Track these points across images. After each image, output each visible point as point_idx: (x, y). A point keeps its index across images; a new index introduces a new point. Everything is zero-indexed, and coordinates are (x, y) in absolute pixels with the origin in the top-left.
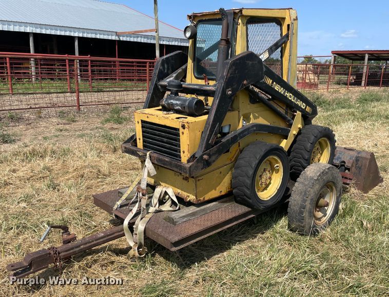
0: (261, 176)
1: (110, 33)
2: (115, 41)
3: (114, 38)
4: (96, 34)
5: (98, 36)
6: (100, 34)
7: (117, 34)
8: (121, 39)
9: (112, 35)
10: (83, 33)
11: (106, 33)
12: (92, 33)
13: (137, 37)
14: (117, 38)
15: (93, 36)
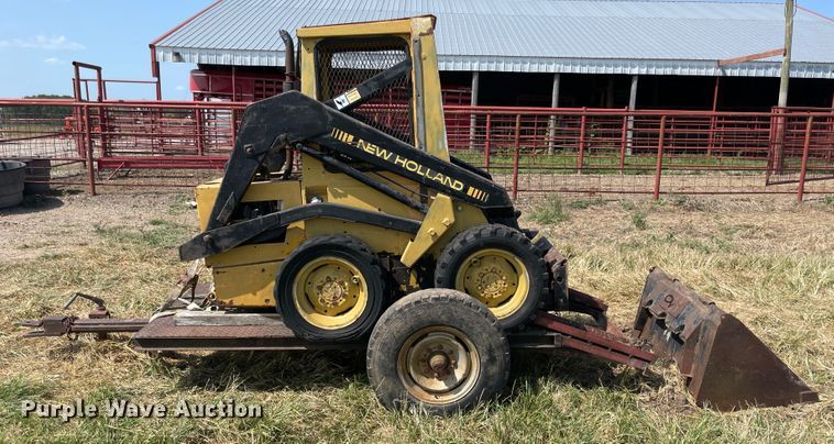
0: (320, 288)
1: (704, 64)
2: (714, 78)
3: (712, 72)
4: (675, 67)
5: (678, 72)
6: (683, 67)
7: (719, 64)
8: (729, 73)
9: (708, 67)
10: (650, 66)
11: (695, 64)
12: (666, 67)
13: (767, 68)
14: (719, 73)
15: (669, 71)
